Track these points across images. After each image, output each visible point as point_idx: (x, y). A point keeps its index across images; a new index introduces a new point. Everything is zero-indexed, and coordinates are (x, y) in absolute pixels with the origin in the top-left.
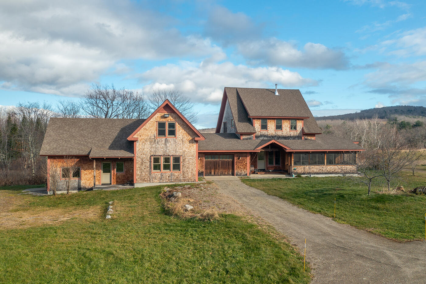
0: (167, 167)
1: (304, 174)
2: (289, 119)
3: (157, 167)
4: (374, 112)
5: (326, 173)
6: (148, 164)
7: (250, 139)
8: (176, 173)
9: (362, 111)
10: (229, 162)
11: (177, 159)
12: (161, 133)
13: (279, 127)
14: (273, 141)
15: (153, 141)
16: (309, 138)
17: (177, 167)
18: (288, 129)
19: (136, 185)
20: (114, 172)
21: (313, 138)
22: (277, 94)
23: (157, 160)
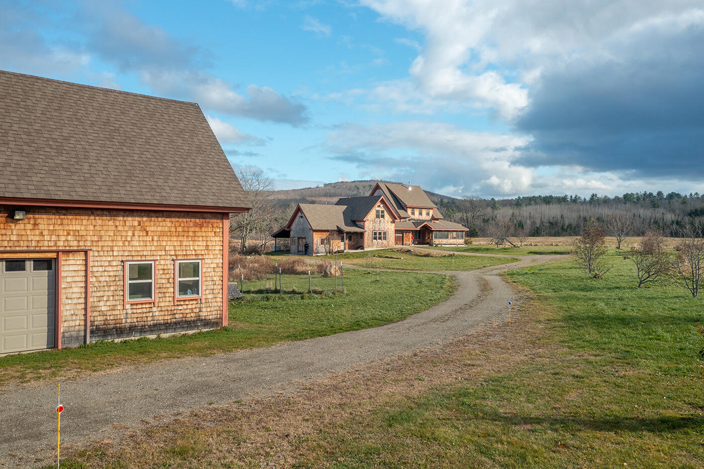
0: (380, 238)
1: (439, 244)
2: (426, 209)
3: (375, 238)
4: (343, 188)
5: (449, 245)
6: (371, 236)
7: (406, 221)
8: (384, 242)
9: (326, 185)
10: (400, 236)
11: (385, 233)
12: (378, 216)
13: (421, 214)
14: (426, 223)
15: (374, 222)
16: (436, 221)
17: (385, 238)
18: (425, 215)
19: (366, 249)
20: (347, 241)
21: (438, 222)
22: (410, 189)
23: (375, 234)
